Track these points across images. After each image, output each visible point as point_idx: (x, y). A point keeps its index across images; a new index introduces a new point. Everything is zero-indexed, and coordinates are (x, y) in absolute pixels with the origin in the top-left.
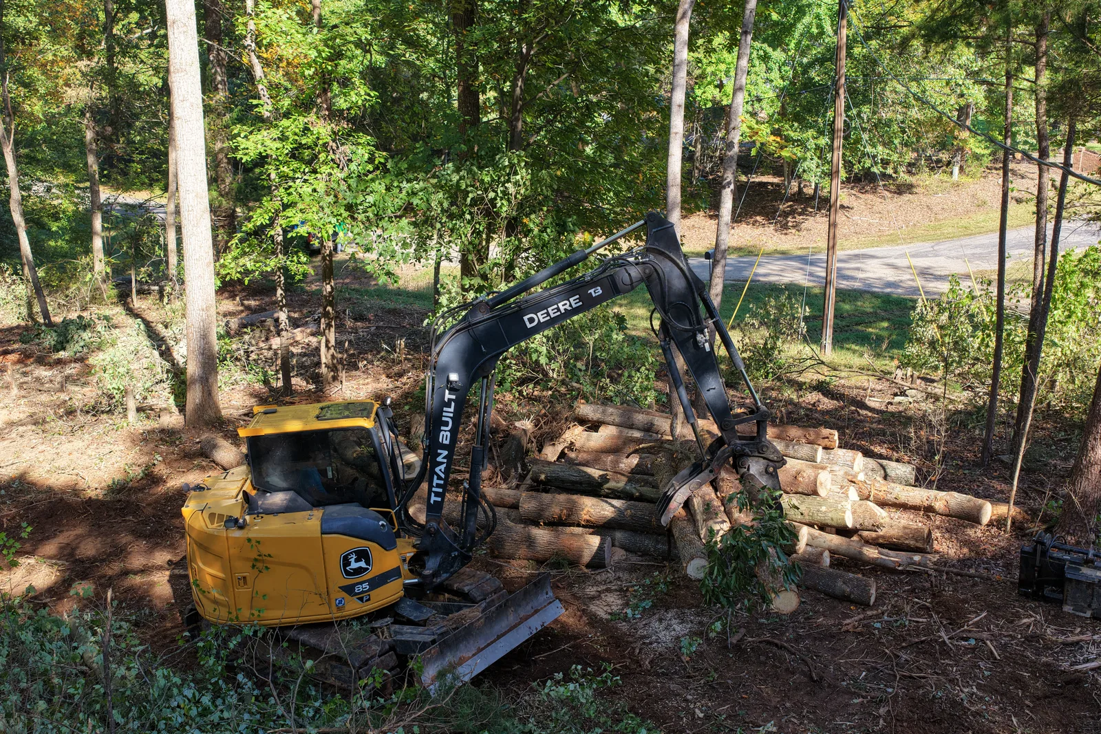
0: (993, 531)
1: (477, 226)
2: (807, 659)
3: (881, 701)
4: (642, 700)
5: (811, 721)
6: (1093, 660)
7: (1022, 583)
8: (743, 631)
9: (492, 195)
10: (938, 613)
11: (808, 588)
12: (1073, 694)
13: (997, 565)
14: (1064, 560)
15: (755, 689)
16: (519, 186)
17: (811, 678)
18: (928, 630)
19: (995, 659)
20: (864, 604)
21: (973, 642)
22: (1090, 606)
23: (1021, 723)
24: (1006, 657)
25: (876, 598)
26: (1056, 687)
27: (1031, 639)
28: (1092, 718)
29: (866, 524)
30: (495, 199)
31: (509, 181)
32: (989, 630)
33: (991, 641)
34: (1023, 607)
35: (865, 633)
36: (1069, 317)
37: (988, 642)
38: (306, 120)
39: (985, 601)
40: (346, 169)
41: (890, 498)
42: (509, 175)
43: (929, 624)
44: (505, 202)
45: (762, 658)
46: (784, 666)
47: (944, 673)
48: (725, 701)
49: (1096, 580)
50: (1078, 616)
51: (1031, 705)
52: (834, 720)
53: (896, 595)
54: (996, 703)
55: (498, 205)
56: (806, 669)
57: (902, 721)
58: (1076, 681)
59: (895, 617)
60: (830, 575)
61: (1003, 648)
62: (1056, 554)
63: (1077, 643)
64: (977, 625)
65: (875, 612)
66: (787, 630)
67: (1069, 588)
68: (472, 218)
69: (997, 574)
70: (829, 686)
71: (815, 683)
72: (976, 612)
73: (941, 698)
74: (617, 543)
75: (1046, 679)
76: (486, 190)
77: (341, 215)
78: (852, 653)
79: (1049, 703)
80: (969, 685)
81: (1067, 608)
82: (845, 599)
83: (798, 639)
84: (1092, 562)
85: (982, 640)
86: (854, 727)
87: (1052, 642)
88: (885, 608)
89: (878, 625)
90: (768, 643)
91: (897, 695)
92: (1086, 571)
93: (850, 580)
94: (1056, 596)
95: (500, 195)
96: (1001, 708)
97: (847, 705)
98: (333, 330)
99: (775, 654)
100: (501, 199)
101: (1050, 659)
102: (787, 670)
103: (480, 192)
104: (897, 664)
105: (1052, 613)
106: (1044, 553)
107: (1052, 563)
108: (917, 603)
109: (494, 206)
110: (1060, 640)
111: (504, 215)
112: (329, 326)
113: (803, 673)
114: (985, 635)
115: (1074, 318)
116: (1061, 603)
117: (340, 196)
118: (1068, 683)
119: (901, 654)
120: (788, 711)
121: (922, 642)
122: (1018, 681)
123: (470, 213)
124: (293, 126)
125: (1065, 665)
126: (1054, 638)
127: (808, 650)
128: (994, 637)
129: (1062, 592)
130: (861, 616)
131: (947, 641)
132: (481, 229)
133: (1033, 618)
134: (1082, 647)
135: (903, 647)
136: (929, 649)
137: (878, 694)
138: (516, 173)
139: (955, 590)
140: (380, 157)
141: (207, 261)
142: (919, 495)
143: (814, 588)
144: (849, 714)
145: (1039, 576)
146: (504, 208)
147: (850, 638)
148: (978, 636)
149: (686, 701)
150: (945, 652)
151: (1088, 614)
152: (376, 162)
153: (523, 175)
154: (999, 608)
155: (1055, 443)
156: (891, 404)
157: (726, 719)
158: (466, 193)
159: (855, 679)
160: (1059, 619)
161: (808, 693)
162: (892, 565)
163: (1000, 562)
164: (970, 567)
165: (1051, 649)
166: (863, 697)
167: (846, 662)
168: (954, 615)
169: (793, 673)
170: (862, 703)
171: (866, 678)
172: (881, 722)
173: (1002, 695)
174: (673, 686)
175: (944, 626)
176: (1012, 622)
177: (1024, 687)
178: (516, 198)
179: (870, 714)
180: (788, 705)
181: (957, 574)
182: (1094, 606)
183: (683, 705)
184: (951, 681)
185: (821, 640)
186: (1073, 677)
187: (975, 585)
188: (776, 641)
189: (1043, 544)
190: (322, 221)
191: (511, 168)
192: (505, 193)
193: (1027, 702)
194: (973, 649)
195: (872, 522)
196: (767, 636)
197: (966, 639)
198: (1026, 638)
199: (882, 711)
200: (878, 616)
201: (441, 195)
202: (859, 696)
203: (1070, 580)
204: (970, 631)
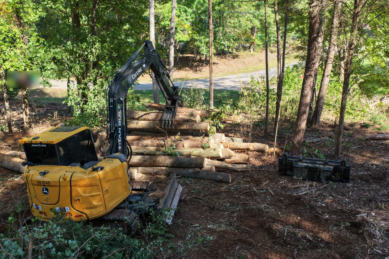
0: (269, 157)
1: (82, 65)
2: (209, 201)
3: (235, 212)
5: (211, 221)
6: (303, 192)
7: (280, 171)
8: (186, 195)
9: (86, 53)
10: (253, 183)
11: (208, 179)
12: (298, 203)
13: (271, 167)
14: (293, 161)
15: (191, 213)
16: (97, 49)
17: (210, 207)
18: (249, 188)
19: (272, 195)
20: (228, 183)
21: (265, 191)
22: (302, 175)
23: (282, 214)
24: (276, 194)
25: (232, 180)
26: (292, 201)
27: (283, 188)
28: (304, 209)
29: (227, 156)
30: (87, 55)
31: (92, 47)
32: (270, 186)
34: (281, 178)
35: (228, 192)
36: (290, 87)
37: (270, 190)
38: (9, 26)
39: (268, 178)
40: (28, 45)
41: (235, 147)
42: (92, 45)
43: (250, 186)
44: (92, 56)
45: (193, 203)
46: (201, 205)
47: (256, 201)
48: (180, 218)
49: (303, 166)
50: (298, 179)
51: (285, 208)
52: (219, 220)
53: (238, 179)
54: (273, 209)
55: (89, 57)
56: (208, 205)
57: (242, 217)
58: (299, 198)
59: (238, 185)
60: (215, 174)
61: (274, 191)
62: (290, 159)
63: (298, 187)
64: (265, 185)
65: (231, 185)
66: (201, 193)
67: (295, 170)
68: (79, 62)
69: (271, 169)
70: (217, 209)
71: (212, 209)
72: (265, 181)
73: (255, 209)
74: (139, 172)
75: (289, 199)
76: (84, 51)
77: (27, 62)
78: (224, 198)
79: (290, 206)
80: (264, 204)
81: (295, 177)
82: (221, 181)
83: (205, 196)
84: (302, 160)
85: (268, 190)
86: (226, 221)
87: (290, 188)
88: (235, 183)
89: (233, 188)
90: (195, 198)
91: (240, 209)
92: (300, 164)
93: (222, 175)
94: (292, 174)
96: (275, 210)
97: (223, 215)
98: (28, 108)
99: (197, 201)
100: (90, 54)
101: (290, 193)
102: (202, 206)
103: (82, 52)
104: (240, 200)
105: (290, 179)
106: (286, 159)
107: (289, 162)
108: (245, 180)
109: (87, 57)
110: (293, 187)
111: (91, 60)
112: (26, 107)
113: (207, 206)
114: (269, 188)
115: (291, 88)
116: (292, 176)
117: (26, 55)
118: (296, 199)
119: (241, 197)
120: (203, 219)
121: (248, 192)
122: (280, 201)
123: (79, 61)
124: (4, 29)
125: (295, 194)
126: (291, 187)
127: (209, 199)
128: (272, 188)
129: (293, 173)
130: (227, 186)
131: (256, 191)
132: (83, 66)
133: (283, 181)
134: (300, 189)
135: (241, 195)
136: (250, 194)
137: (234, 210)
138: (95, 45)
139: (258, 175)
140: (42, 40)
142: (244, 145)
143: (210, 179)
144: (224, 217)
145: (285, 167)
146: (92, 58)
147: (223, 193)
148: (266, 188)
150: (255, 194)
151: (301, 178)
152: (40, 42)
153: (97, 45)
154: (272, 179)
155: (288, 129)
157: (181, 224)
158: (76, 53)
159: (226, 206)
160: (292, 181)
161: (210, 212)
162: (236, 169)
164: (263, 168)
165: (290, 190)
166: (229, 211)
167: (222, 202)
168: (258, 183)
169: (204, 207)
170: (228, 214)
171: (229, 206)
172: (235, 218)
173: (275, 206)
175: (255, 186)
176: (277, 183)
177: (282, 202)
178: (95, 54)
179: (231, 216)
180: (203, 217)
181: (258, 171)
182: (303, 175)
184: (258, 203)
185: (213, 195)
186: (297, 197)
187: (264, 173)
188: (198, 197)
189: (285, 156)
190: (19, 65)
191: (93, 43)
192: (91, 52)
193: (283, 207)
194: (265, 193)
195: (229, 155)
196: (194, 196)
197: (262, 190)
198: (282, 188)
199: (235, 215)
200: (232, 186)
201: (66, 53)
202: (227, 211)
203: (295, 167)
204: (263, 187)
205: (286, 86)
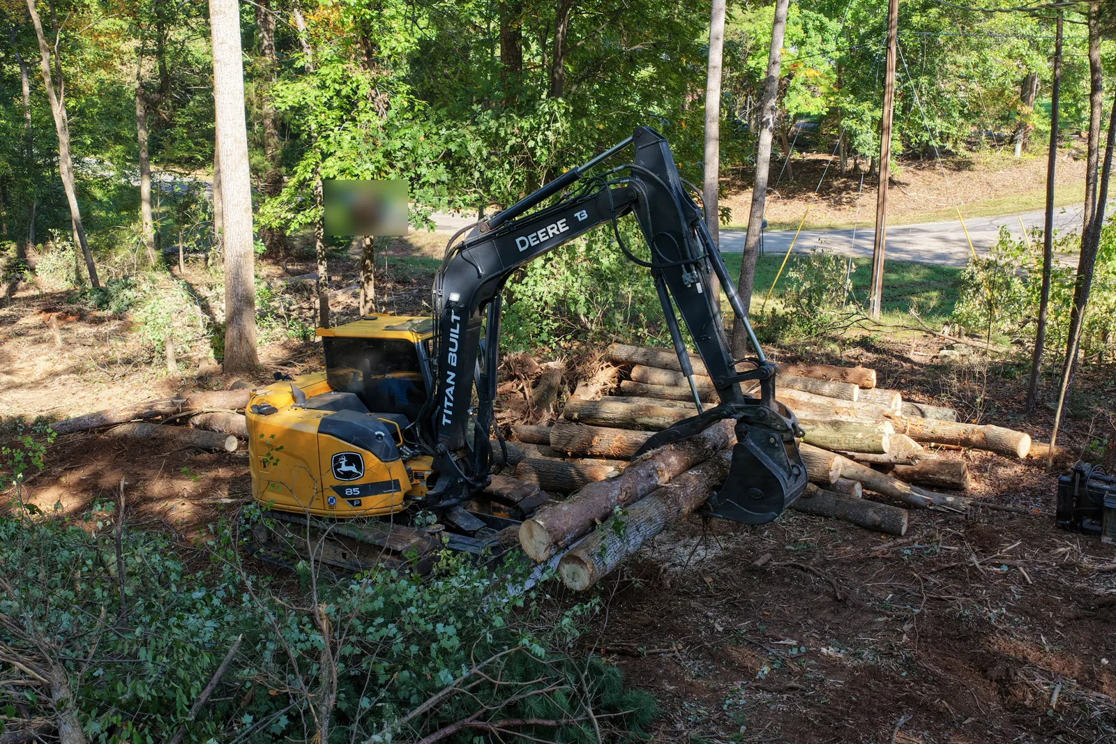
0: (1033, 470)
1: (517, 177)
2: (834, 582)
3: (906, 619)
4: (662, 617)
5: (832, 636)
7: (1060, 515)
8: (769, 555)
9: (531, 144)
10: (970, 541)
11: (838, 519)
12: (1107, 616)
13: (1035, 501)
14: (1104, 490)
15: (777, 607)
16: (559, 134)
17: (836, 598)
18: (959, 556)
19: (1028, 584)
20: (895, 534)
21: (1005, 569)
23: (1050, 642)
24: (1038, 583)
25: (908, 528)
26: (1089, 609)
27: (1065, 567)
29: (901, 456)
30: (534, 148)
31: (548, 129)
32: (1023, 558)
33: (1024, 568)
34: (1060, 538)
35: (894, 560)
37: (1021, 569)
38: (345, 67)
39: (1020, 532)
40: (385, 116)
41: (926, 432)
42: (548, 123)
43: (961, 550)
44: (546, 152)
45: (787, 580)
46: (808, 587)
47: (973, 595)
48: (746, 618)
51: (1062, 625)
52: (857, 636)
53: (928, 527)
54: (1025, 624)
55: (538, 154)
56: (831, 590)
57: (927, 637)
58: (1111, 603)
59: (926, 545)
60: (861, 505)
61: (1037, 574)
62: (1095, 484)
63: (1114, 570)
64: (1010, 552)
65: (905, 540)
66: (814, 556)
67: (1107, 517)
68: (512, 168)
69: (1035, 509)
70: (854, 606)
71: (840, 603)
72: (1010, 542)
73: (967, 617)
75: (1080, 603)
76: (525, 138)
77: (378, 162)
78: (880, 577)
79: (1081, 624)
80: (998, 607)
81: (1106, 539)
82: (875, 529)
83: (826, 563)
85: (1015, 567)
86: (877, 643)
87: (1088, 570)
88: (916, 537)
89: (908, 552)
90: (794, 566)
91: (922, 613)
93: (882, 509)
94: (1097, 528)
95: (540, 144)
96: (1030, 628)
97: (871, 623)
98: (372, 283)
99: (799, 576)
100: (541, 148)
101: (1085, 585)
102: (812, 590)
103: (519, 140)
104: (925, 587)
105: (1090, 543)
106: (1082, 483)
107: (1091, 494)
108: (950, 533)
109: (534, 155)
110: (1096, 568)
111: (543, 164)
112: (368, 279)
113: (827, 593)
114: (1018, 562)
116: (1099, 534)
117: (379, 143)
118: (1101, 606)
119: (930, 578)
120: (809, 627)
121: (953, 567)
122: (1049, 603)
123: (510, 163)
124: (332, 73)
125: (1101, 591)
126: (1090, 566)
127: (835, 575)
128: (1027, 564)
129: (1101, 525)
130: (891, 544)
131: (978, 566)
132: (520, 179)
133: (1067, 548)
135: (932, 573)
136: (958, 573)
137: (905, 613)
138: (555, 121)
139: (990, 522)
140: (420, 105)
141: (245, 206)
142: (957, 430)
143: (845, 518)
144: (873, 631)
145: (1077, 506)
146: (545, 158)
147: (878, 563)
148: (1010, 562)
149: (707, 617)
150: (975, 575)
152: (416, 109)
153: (562, 125)
154: (1034, 538)
156: (937, 357)
157: (745, 633)
158: (505, 141)
159: (881, 601)
160: (1096, 549)
161: (832, 612)
162: (924, 503)
163: (1039, 499)
164: (1008, 502)
165: (1086, 576)
166: (888, 616)
167: (873, 586)
168: (987, 544)
169: (818, 594)
170: (886, 622)
171: (892, 600)
172: (905, 637)
173: (1032, 616)
174: (693, 604)
175: (976, 553)
176: (1047, 551)
177: (1056, 609)
178: (555, 147)
179: (894, 631)
180: (810, 622)
181: (993, 509)
183: (704, 620)
184: (980, 602)
185: (849, 565)
186: (1107, 599)
187: (1011, 518)
188: (802, 565)
189: (1082, 473)
190: (360, 169)
191: (551, 115)
192: (545, 141)
193: (1057, 623)
194: (1005, 575)
195: (906, 454)
196: (793, 560)
197: (999, 566)
198: (1062, 566)
199: (906, 627)
200: (908, 544)
201: (480, 142)
202: (883, 614)
203: (1109, 509)
204: (1003, 558)
205: (1109, 263)
